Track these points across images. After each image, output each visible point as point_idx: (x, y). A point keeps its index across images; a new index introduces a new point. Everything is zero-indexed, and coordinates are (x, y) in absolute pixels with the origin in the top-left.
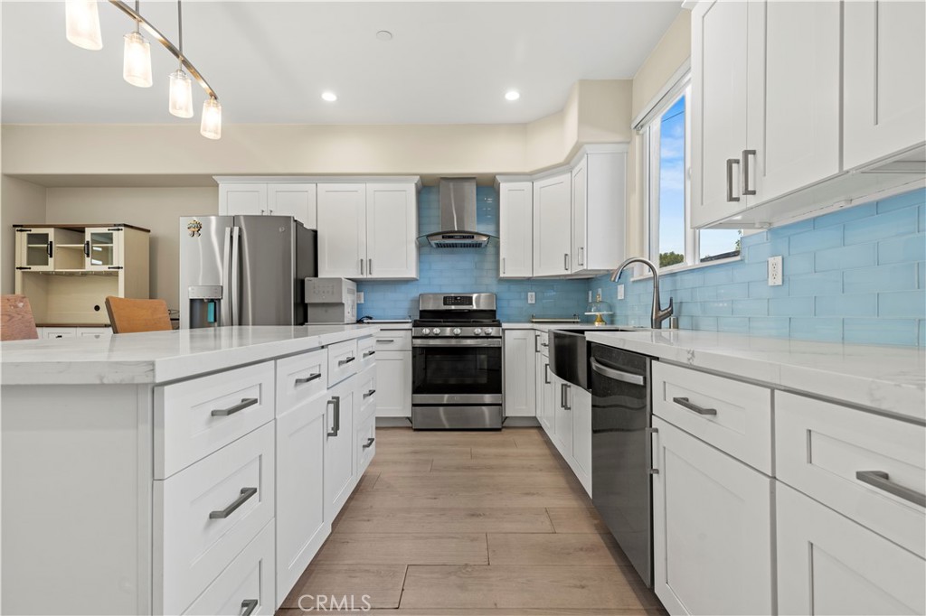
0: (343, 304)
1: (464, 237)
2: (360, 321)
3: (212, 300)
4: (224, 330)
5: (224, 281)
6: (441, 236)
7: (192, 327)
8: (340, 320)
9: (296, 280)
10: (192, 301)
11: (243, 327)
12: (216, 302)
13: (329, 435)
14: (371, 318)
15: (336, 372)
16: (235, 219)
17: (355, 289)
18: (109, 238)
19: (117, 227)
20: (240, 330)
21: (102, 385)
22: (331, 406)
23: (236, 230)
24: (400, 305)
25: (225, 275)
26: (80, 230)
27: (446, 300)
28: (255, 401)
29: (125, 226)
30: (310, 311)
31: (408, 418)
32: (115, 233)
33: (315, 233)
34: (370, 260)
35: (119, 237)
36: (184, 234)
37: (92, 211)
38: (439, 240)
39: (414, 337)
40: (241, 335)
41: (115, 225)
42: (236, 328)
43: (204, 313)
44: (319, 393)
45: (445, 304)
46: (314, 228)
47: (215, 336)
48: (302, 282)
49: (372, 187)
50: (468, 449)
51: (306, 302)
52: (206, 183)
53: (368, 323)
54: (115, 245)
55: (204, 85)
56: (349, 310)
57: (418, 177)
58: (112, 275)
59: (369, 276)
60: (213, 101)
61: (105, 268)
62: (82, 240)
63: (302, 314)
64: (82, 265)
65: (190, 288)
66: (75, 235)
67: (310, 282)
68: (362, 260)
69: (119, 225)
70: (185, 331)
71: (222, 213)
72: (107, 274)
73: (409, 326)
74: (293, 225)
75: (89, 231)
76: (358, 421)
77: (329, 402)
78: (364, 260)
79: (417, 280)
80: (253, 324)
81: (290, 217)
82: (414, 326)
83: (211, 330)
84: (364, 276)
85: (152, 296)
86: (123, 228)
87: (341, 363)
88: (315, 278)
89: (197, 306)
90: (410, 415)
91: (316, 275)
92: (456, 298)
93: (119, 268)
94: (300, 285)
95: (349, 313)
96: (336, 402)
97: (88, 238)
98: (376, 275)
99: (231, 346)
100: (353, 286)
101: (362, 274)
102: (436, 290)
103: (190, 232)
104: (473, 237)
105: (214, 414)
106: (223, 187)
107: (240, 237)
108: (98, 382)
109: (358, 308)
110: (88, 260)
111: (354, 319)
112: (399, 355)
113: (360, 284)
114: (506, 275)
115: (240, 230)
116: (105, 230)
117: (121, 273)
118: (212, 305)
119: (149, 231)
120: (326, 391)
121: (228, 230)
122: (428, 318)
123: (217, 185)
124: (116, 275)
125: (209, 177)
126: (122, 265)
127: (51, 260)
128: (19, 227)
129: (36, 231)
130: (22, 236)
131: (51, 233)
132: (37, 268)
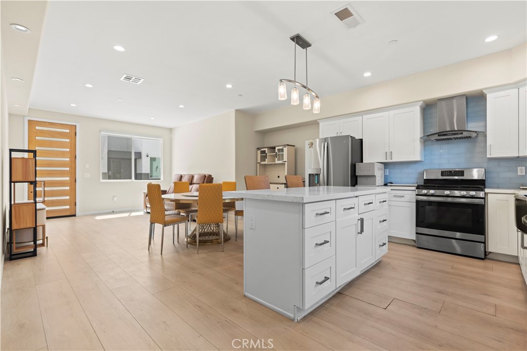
0: (375, 176)
1: (455, 134)
2: (386, 185)
3: (317, 174)
4: (321, 188)
5: (321, 167)
6: (437, 135)
7: (309, 186)
8: (374, 184)
9: (352, 165)
10: (310, 175)
11: (329, 187)
12: (318, 175)
13: (359, 233)
14: (392, 183)
15: (363, 208)
16: (325, 140)
17: (383, 167)
18: (282, 150)
19: (285, 146)
20: (328, 188)
21: (293, 202)
22: (359, 221)
23: (326, 144)
24: (412, 176)
25: (322, 164)
26: (274, 148)
27: (443, 173)
28: (328, 213)
29: (288, 145)
30: (359, 179)
31: (414, 240)
32: (284, 148)
33: (361, 140)
34: (391, 152)
35: (285, 149)
36: (307, 147)
37: (277, 141)
38: (436, 137)
39: (417, 195)
40: (328, 190)
42: (326, 187)
43: (314, 180)
44: (354, 216)
45: (442, 176)
46: (361, 138)
47: (318, 190)
48: (355, 165)
49: (392, 112)
50: (452, 264)
51: (357, 174)
52: (315, 124)
53: (391, 186)
54: (284, 153)
55: (314, 94)
56: (379, 179)
57: (422, 102)
58: (283, 164)
59: (391, 161)
60: (317, 99)
61: (281, 162)
62: (274, 152)
63: (354, 181)
64: (274, 161)
65: (309, 170)
66: (273, 149)
67: (358, 165)
68: (386, 152)
70: (307, 188)
71: (321, 137)
72: (282, 164)
73: (414, 188)
74: (350, 139)
75: (277, 148)
76: (376, 232)
77: (359, 220)
78: (388, 152)
79: (422, 161)
80: (333, 185)
81: (348, 136)
82: (417, 189)
83: (316, 188)
84: (388, 161)
85: (296, 174)
87: (365, 204)
88: (362, 163)
89: (311, 176)
90: (415, 239)
91: (362, 162)
92: (451, 172)
94: (354, 167)
95: (379, 180)
96: (362, 220)
97: (276, 151)
98: (394, 160)
99: (324, 194)
100: (382, 166)
101: (386, 159)
102: (436, 167)
103: (309, 146)
104: (462, 133)
105: (317, 214)
106: (321, 124)
107: (327, 147)
108: (291, 201)
109: (385, 178)
110: (276, 159)
111: (383, 184)
112: (408, 204)
113: (386, 165)
114: (492, 156)
115: (328, 144)
116: (281, 147)
117: (286, 163)
118: (317, 176)
119: (294, 146)
120: (357, 215)
121: (323, 144)
122: (429, 184)
123: (319, 123)
124: (285, 164)
125: (316, 121)
126: (286, 160)
127: (266, 160)
128: (258, 149)
129: (263, 150)
130: (259, 152)
131: (266, 149)
132: (263, 163)
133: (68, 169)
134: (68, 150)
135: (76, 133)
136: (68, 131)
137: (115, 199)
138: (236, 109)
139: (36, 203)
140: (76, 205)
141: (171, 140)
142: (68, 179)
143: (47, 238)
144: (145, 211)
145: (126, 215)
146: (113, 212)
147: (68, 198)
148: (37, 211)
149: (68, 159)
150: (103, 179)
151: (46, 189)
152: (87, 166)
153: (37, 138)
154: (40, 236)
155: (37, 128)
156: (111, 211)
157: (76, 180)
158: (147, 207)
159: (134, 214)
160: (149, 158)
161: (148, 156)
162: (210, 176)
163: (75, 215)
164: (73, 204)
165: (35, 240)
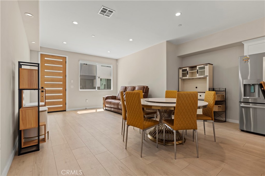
18: (204, 68)
26: (195, 67)
29: (209, 64)
35: (207, 67)
37: (197, 61)
41: (206, 64)
54: (206, 70)
58: (205, 78)
61: (202, 76)
62: (196, 69)
64: (196, 76)
69: (207, 64)
72: (203, 78)
75: (198, 67)
86: (208, 64)
93: (207, 76)
97: (198, 69)
106: (246, 45)
110: (198, 75)
116: (203, 66)
118: (252, 86)
119: (212, 65)
121: (264, 58)
123: (243, 45)
125: (241, 42)
126: (208, 75)
127: (188, 76)
128: (180, 68)
129: (184, 69)
130: (181, 71)
131: (188, 69)
132: (184, 78)
133: (62, 83)
134: (62, 72)
135: (66, 61)
136: (62, 60)
137: (87, 101)
138: (167, 40)
139: (39, 106)
140: (66, 105)
141: (117, 66)
142: (62, 89)
143: (48, 132)
144: (104, 108)
145: (94, 111)
146: (86, 109)
147: (62, 100)
148: (40, 113)
149: (62, 77)
150: (81, 89)
151: (46, 95)
152: (72, 81)
153: (45, 64)
154: (42, 132)
155: (45, 58)
156: (85, 108)
157: (66, 89)
158: (105, 106)
159: (98, 110)
160: (100, 79)
161: (99, 78)
162: (147, 87)
163: (65, 111)
164: (65, 104)
165: (39, 136)
